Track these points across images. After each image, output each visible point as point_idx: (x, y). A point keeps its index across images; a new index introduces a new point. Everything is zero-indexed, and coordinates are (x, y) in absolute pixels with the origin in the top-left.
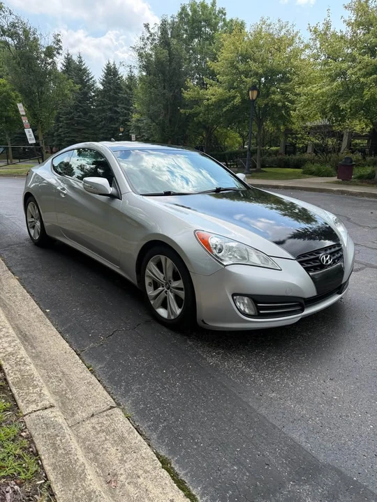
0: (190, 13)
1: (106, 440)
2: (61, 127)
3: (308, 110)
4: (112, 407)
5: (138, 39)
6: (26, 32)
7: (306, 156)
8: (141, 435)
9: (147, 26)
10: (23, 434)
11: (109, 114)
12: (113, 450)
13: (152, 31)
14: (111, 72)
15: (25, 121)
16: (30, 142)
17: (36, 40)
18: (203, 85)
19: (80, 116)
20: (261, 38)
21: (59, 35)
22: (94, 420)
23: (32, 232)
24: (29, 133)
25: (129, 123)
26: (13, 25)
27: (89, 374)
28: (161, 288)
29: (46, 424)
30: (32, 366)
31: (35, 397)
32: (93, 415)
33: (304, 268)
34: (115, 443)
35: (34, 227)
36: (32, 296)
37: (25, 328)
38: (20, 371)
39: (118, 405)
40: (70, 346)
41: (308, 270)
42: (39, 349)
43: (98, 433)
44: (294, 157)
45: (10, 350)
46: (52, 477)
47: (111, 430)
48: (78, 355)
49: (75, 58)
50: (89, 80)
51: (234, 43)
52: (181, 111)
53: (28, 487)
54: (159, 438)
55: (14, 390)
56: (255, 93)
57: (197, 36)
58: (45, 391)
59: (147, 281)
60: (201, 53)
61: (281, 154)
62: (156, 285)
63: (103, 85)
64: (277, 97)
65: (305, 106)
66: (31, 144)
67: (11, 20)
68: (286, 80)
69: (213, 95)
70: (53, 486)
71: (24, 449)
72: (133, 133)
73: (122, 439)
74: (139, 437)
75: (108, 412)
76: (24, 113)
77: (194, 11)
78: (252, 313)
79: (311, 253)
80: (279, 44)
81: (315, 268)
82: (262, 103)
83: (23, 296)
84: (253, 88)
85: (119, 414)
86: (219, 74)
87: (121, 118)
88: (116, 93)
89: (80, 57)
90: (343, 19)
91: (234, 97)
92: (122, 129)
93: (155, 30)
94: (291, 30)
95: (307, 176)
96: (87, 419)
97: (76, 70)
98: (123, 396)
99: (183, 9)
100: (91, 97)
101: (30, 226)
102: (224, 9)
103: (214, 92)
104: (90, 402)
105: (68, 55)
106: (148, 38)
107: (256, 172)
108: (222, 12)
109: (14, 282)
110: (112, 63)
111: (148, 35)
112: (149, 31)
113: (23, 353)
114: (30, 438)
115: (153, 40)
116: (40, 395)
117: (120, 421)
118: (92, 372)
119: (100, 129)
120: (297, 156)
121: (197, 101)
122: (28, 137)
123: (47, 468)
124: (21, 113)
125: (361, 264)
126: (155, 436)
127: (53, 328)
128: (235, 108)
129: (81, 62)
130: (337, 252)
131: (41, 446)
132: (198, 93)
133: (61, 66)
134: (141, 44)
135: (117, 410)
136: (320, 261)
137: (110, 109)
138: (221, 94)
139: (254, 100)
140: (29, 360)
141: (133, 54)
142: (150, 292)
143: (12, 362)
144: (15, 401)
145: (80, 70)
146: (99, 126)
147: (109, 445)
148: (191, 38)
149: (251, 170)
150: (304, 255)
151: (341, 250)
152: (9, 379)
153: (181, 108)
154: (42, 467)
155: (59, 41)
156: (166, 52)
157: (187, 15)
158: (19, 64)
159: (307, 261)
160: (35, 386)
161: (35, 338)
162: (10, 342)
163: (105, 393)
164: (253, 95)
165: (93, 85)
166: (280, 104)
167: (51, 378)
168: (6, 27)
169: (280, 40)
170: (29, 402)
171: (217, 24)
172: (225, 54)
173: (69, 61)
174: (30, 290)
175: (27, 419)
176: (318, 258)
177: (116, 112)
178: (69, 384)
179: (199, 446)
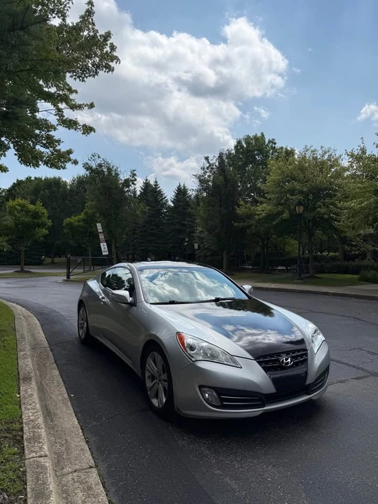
0: (245, 146)
1: (79, 487)
2: (136, 238)
3: (351, 222)
4: (91, 467)
5: (199, 168)
6: (109, 170)
7: (366, 262)
8: (104, 487)
9: (207, 159)
10: (21, 469)
11: (178, 227)
12: (80, 494)
13: (211, 162)
14: (181, 192)
15: (102, 237)
16: (104, 254)
17: (117, 175)
18: (255, 202)
19: (152, 229)
20: (306, 162)
21: (134, 170)
22: (75, 474)
23: (81, 331)
24: (104, 246)
25: (194, 234)
26: (100, 165)
27: (84, 443)
28: (155, 381)
29: (37, 466)
30: (43, 430)
31: (37, 449)
32: (75, 471)
33: (263, 368)
34: (83, 490)
35: (82, 328)
36: (65, 383)
37: (51, 407)
38: (34, 432)
39: (97, 466)
40: (79, 423)
41: (266, 369)
42: (56, 422)
43: (74, 483)
44: (353, 263)
45: (32, 418)
46: (29, 495)
47: (84, 481)
48: (82, 429)
49: (152, 183)
50: (162, 200)
51: (280, 168)
52: (235, 224)
53: (13, 498)
54: (116, 491)
55: (25, 444)
56: (302, 208)
57: (251, 163)
58: (45, 447)
59: (147, 374)
60: (254, 175)
61: (339, 260)
62: (153, 378)
63: (173, 203)
64: (323, 210)
65: (349, 218)
66: (104, 256)
67: (99, 162)
68: (331, 196)
69: (263, 211)
70: (28, 500)
71: (18, 477)
72: (196, 242)
73: (90, 488)
74: (102, 489)
75: (87, 470)
76: (101, 231)
77: (248, 143)
78: (219, 404)
79: (271, 355)
80: (322, 166)
81: (275, 369)
82: (309, 216)
83: (58, 382)
84: (300, 204)
85: (94, 472)
86: (267, 193)
87: (188, 230)
88: (184, 209)
89: (156, 182)
90: (375, 145)
91: (282, 212)
92: (187, 239)
93: (214, 161)
94: (333, 154)
95: (362, 282)
96: (71, 473)
97: (151, 192)
98: (103, 461)
99: (239, 142)
100: (164, 213)
101: (80, 327)
102: (274, 140)
103: (263, 209)
104: (77, 462)
105: (147, 180)
106: (208, 168)
107: (309, 277)
108: (272, 142)
109: (56, 372)
110: (182, 185)
111: (208, 165)
112: (209, 162)
113: (41, 421)
114: (24, 473)
115: (212, 169)
116: (41, 448)
117: (94, 478)
118: (87, 442)
119: (169, 239)
120: (357, 262)
121: (250, 216)
122: (103, 250)
123: (28, 490)
124: (99, 231)
125: (367, 372)
126: (114, 489)
127: (71, 408)
128: (284, 221)
129: (156, 185)
130: (301, 356)
131: (29, 478)
132: (250, 209)
133: (140, 189)
134: (201, 172)
135: (94, 470)
136: (279, 362)
137: (179, 223)
138: (270, 210)
139: (301, 214)
140: (43, 426)
141: (195, 180)
142: (149, 384)
143: (30, 426)
144: (24, 450)
145: (156, 192)
146: (169, 237)
147: (79, 491)
148: (246, 164)
149: (303, 276)
150: (264, 357)
151: (306, 354)
152: (25, 436)
153: (235, 222)
154: (25, 489)
155: (135, 175)
156: (221, 178)
157: (242, 147)
158: (101, 193)
159: (267, 362)
160: (40, 443)
161: (55, 415)
162: (33, 413)
163: (91, 457)
164: (300, 209)
165: (165, 204)
166: (326, 216)
167: (56, 443)
168: (94, 167)
169: (323, 163)
170: (32, 452)
171: (268, 152)
172: (273, 177)
173: (147, 185)
174: (65, 379)
175: (27, 461)
176: (278, 360)
177: (184, 225)
178: (68, 449)
179: (142, 500)
